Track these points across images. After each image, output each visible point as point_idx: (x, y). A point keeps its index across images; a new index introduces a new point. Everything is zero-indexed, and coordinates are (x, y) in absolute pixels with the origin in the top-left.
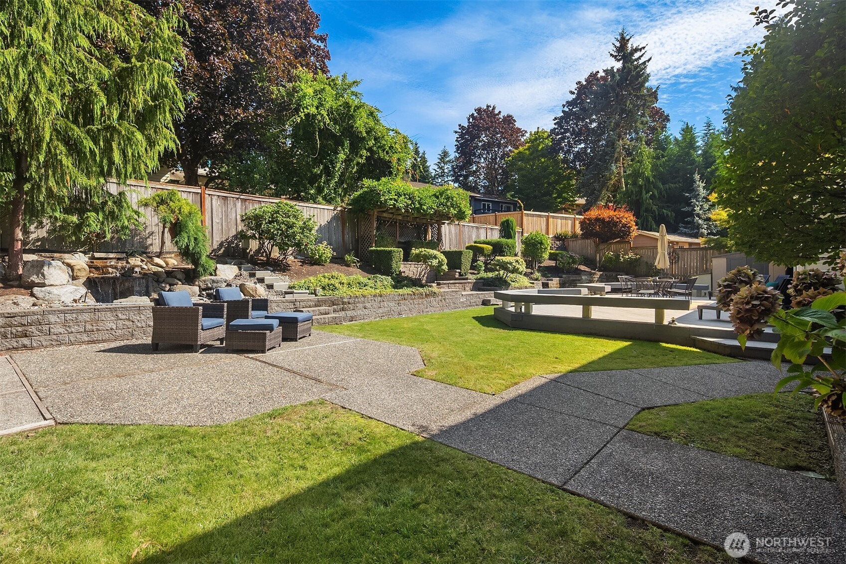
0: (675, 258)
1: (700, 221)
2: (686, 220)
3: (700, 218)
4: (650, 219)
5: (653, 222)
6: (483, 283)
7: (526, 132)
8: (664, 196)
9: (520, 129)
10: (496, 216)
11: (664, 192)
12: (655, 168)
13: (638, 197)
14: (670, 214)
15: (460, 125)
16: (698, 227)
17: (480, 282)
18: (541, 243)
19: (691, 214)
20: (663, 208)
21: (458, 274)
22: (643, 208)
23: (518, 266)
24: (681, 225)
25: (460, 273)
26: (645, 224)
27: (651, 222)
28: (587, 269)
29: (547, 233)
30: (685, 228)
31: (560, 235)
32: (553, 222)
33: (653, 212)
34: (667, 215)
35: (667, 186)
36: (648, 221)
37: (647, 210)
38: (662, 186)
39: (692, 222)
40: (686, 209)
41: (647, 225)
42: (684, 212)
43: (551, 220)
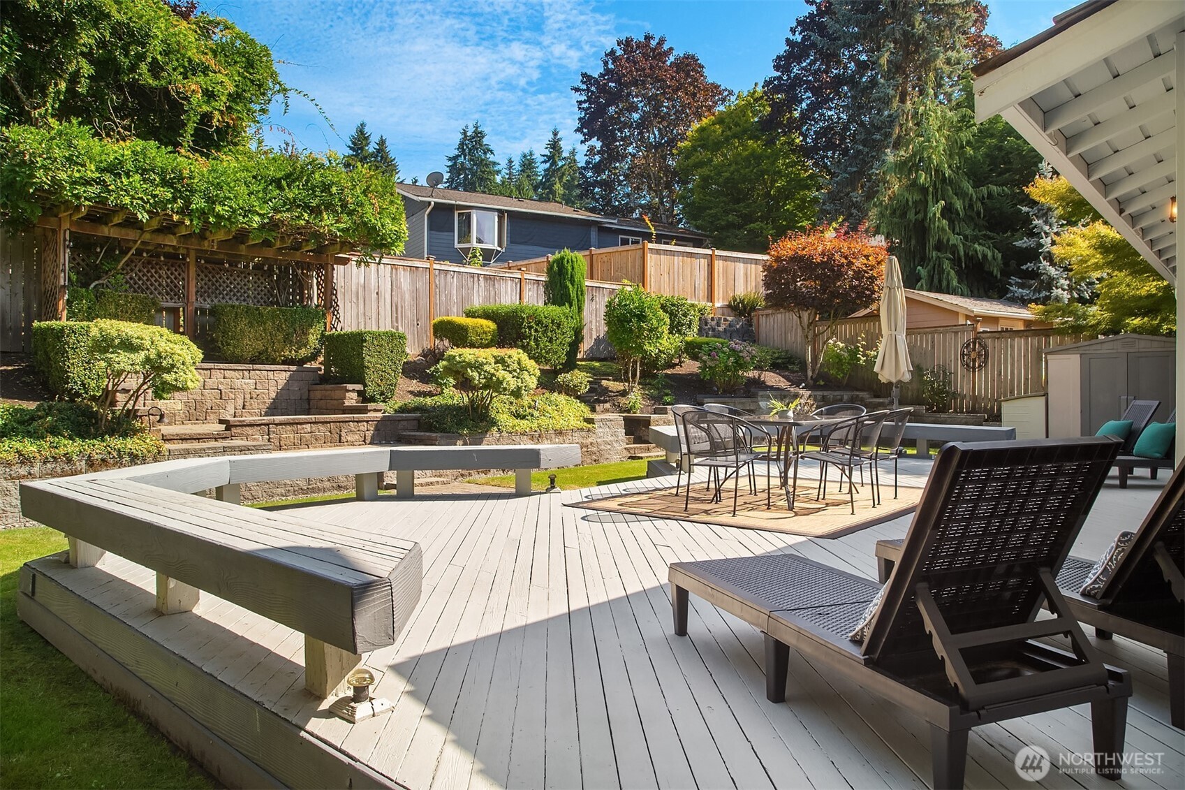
0: (979, 355)
1: (1052, 271)
2: (1024, 267)
3: (1053, 264)
4: (947, 265)
5: (952, 272)
6: (418, 420)
7: (731, 93)
8: (978, 213)
9: (717, 87)
10: (592, 256)
11: (979, 204)
12: (955, 148)
13: (920, 216)
14: (990, 254)
15: (584, 75)
16: (1050, 284)
17: (407, 420)
18: (641, 317)
19: (1033, 254)
20: (976, 239)
21: (354, 395)
22: (932, 241)
23: (501, 374)
24: (1014, 279)
25: (360, 393)
26: (936, 277)
27: (948, 273)
28: (782, 383)
29: (711, 298)
30: (1022, 286)
31: (742, 302)
32: (725, 271)
33: (954, 250)
34: (985, 256)
35: (984, 189)
36: (941, 271)
37: (939, 247)
38: (971, 190)
39: (1035, 275)
40: (1024, 243)
41: (940, 281)
42: (1021, 250)
43: (718, 265)
